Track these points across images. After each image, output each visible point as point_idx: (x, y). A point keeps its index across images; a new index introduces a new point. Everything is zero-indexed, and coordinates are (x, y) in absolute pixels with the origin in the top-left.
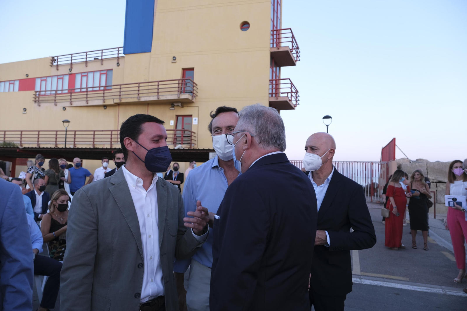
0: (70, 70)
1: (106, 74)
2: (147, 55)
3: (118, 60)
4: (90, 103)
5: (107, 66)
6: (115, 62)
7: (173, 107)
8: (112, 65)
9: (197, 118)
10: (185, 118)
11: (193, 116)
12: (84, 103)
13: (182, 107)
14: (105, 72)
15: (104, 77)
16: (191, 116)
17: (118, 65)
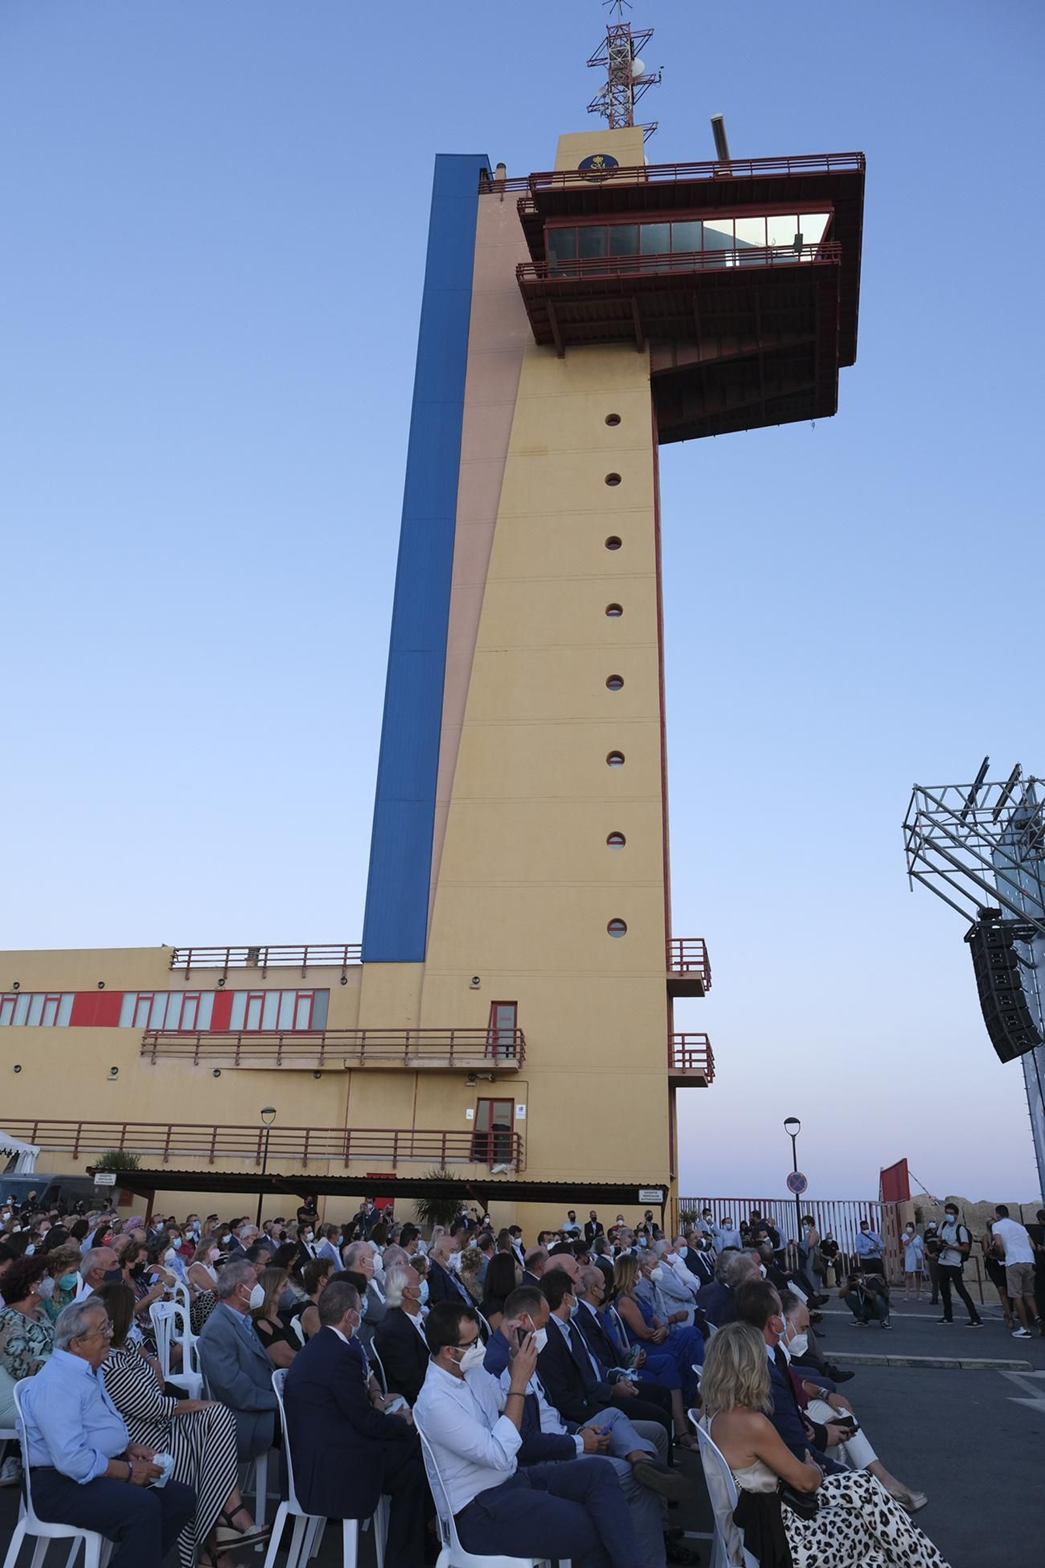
0: (222, 983)
1: (312, 998)
2: (417, 966)
3: (344, 972)
4: (286, 1065)
5: (314, 981)
6: (338, 974)
7: (472, 1081)
8: (331, 981)
9: (524, 1107)
10: (496, 1104)
11: (515, 1101)
12: (271, 1064)
13: (493, 1081)
14: (310, 993)
15: (305, 1005)
16: (512, 1100)
17: (345, 981)
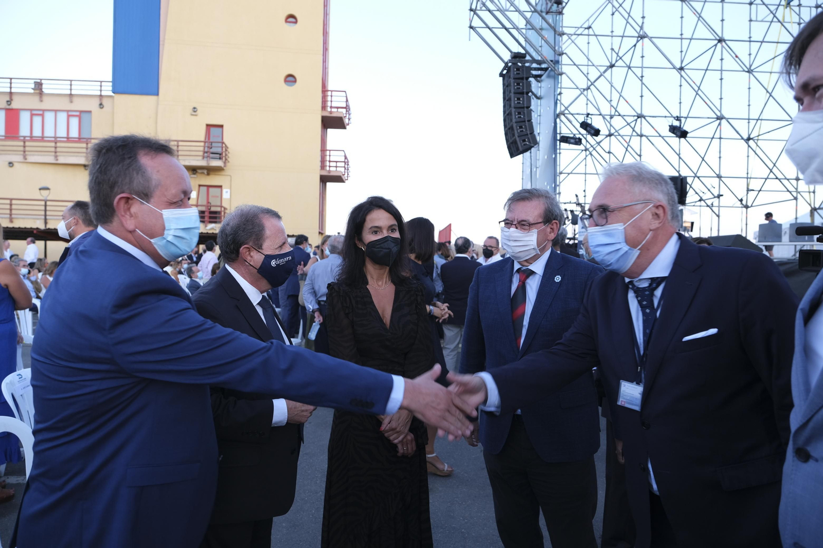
0: (9, 103)
1: (80, 117)
2: (151, 99)
3: (101, 100)
4: (62, 160)
5: (78, 105)
6: (97, 102)
7: (194, 174)
8: (93, 106)
9: (229, 191)
10: (211, 190)
11: (223, 187)
12: (51, 159)
13: (208, 174)
14: (78, 113)
15: (74, 122)
16: (220, 187)
17: (102, 106)
